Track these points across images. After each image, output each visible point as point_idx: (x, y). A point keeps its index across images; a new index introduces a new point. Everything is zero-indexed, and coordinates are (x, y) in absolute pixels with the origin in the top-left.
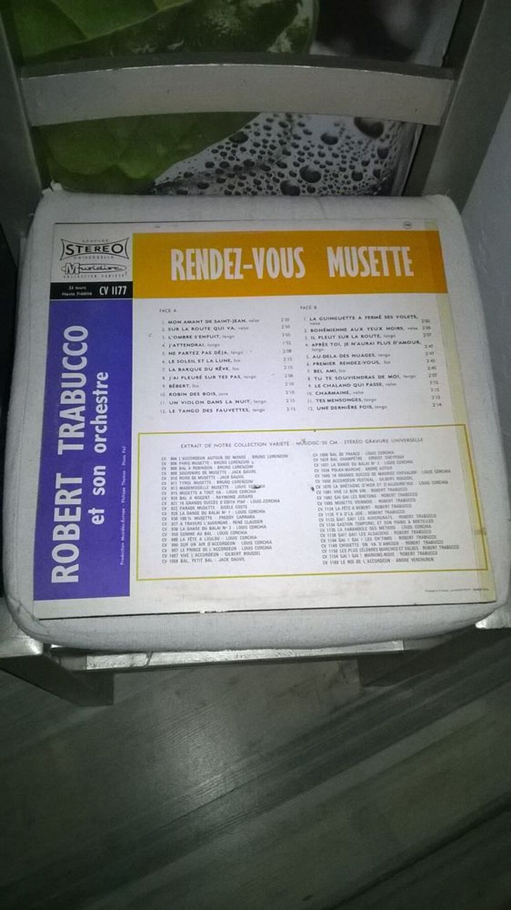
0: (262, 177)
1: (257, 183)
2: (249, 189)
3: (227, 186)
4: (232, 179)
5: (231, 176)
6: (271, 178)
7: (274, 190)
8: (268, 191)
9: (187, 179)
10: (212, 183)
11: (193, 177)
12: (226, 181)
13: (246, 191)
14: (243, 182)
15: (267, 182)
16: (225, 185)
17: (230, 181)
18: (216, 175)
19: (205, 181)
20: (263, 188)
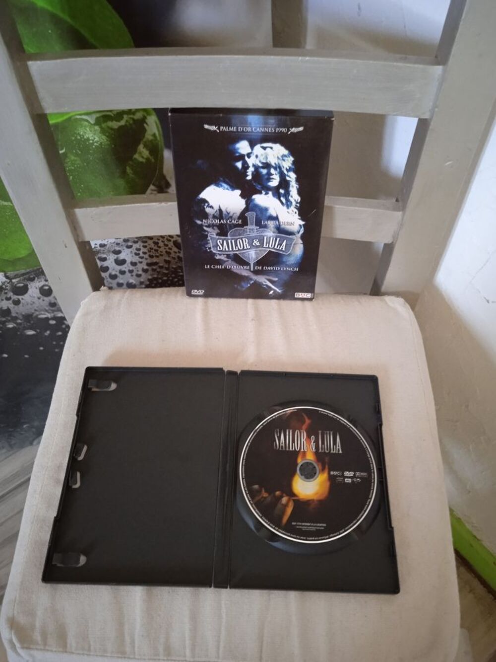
0: (159, 240)
1: (156, 243)
2: (152, 249)
3: (135, 250)
4: (137, 244)
5: (135, 242)
6: (165, 239)
7: (170, 246)
8: (165, 247)
9: (102, 249)
10: (124, 249)
11: (108, 247)
12: (134, 246)
13: (149, 250)
14: (145, 244)
15: (162, 241)
16: (133, 249)
17: (135, 246)
18: (124, 243)
19: (117, 249)
20: (161, 246)
